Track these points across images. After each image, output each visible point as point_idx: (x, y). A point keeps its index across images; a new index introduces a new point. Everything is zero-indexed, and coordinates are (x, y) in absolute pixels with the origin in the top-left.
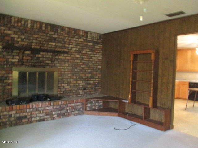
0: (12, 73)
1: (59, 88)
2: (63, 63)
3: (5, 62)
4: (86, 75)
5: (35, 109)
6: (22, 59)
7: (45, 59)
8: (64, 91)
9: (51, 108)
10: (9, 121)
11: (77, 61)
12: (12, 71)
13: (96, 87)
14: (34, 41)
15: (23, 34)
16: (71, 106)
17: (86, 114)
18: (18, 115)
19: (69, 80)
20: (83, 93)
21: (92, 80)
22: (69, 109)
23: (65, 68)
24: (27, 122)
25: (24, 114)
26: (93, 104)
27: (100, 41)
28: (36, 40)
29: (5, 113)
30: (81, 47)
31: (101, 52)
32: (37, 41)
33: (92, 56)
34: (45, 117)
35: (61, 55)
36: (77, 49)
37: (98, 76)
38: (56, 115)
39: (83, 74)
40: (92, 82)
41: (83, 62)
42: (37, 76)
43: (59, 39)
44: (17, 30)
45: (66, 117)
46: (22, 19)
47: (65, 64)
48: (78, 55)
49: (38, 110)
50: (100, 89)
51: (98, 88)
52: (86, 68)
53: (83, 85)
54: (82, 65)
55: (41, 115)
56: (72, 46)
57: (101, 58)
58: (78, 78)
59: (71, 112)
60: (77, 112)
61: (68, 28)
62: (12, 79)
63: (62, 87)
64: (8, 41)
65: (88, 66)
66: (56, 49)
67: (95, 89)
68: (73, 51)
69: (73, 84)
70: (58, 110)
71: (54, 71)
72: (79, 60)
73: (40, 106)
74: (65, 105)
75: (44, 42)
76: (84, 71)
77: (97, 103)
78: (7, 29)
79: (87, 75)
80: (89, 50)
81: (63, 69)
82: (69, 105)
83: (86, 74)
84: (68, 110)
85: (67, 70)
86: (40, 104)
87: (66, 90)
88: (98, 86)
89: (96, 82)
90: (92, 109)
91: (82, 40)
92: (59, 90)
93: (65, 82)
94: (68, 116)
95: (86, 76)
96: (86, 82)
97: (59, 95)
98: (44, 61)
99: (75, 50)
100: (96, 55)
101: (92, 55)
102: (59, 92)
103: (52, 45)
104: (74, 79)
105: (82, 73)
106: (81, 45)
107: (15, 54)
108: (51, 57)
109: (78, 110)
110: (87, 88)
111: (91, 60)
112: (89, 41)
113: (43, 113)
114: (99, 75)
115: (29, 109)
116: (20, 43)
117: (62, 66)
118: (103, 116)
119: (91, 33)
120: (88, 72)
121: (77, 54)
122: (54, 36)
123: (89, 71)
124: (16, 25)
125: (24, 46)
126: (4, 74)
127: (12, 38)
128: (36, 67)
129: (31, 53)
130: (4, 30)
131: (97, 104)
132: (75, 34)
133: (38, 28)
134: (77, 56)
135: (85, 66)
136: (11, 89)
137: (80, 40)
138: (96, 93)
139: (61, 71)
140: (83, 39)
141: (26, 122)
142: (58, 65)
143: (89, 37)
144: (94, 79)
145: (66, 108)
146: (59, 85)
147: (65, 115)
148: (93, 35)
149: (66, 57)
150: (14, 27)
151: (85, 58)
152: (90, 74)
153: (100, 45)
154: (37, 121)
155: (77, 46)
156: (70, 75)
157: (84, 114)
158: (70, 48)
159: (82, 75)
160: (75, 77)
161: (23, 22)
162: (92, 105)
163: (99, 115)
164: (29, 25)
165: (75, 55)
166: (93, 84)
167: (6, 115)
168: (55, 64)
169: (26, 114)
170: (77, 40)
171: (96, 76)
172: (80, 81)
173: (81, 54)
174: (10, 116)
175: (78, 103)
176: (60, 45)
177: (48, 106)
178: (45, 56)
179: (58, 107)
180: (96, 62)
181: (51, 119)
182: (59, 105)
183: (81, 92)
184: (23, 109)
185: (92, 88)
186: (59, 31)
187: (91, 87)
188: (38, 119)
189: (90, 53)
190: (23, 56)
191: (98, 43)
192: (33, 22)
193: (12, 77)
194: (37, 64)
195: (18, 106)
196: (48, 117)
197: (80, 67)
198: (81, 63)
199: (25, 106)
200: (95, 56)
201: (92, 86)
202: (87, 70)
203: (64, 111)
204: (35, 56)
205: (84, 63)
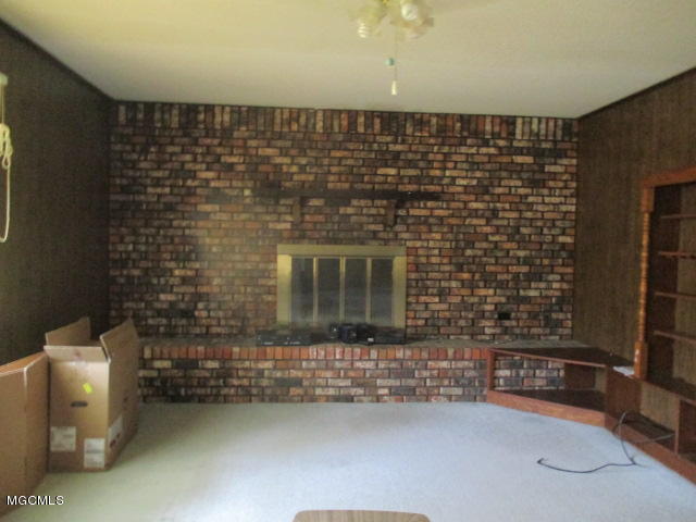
0: (276, 261)
1: (410, 308)
2: (424, 228)
3: (260, 233)
4: (510, 268)
5: (323, 364)
6: (302, 222)
7: (364, 219)
8: (427, 319)
9: (369, 365)
10: (257, 386)
11: (475, 221)
12: (276, 254)
13: (551, 311)
14: (334, 169)
15: (303, 152)
16: (439, 369)
17: (493, 402)
18: (279, 374)
19: (443, 284)
20: (498, 331)
21: (533, 285)
22: (432, 377)
23: (431, 244)
24: (302, 396)
25: (294, 373)
26: (522, 373)
27: (568, 145)
28: (339, 165)
29: (247, 364)
30: (487, 174)
31: (574, 185)
32: (342, 169)
33: (532, 204)
34: (353, 391)
35: (416, 204)
36: (475, 182)
37: (562, 275)
38: (386, 391)
39: (496, 264)
40: (532, 293)
41: (499, 222)
42: (343, 268)
43: (410, 156)
44: (289, 144)
45: (419, 401)
46: (299, 110)
47: (430, 231)
48: (476, 201)
49: (332, 369)
50: (569, 322)
51: (561, 316)
52: (508, 246)
53: (496, 305)
54: (493, 234)
55: (342, 383)
56: (455, 173)
57: (573, 208)
58: (477, 276)
59: (438, 387)
60: (458, 391)
61: (438, 115)
62: (275, 278)
63: (422, 307)
64: (268, 173)
65: (517, 237)
66: (401, 188)
67: (547, 319)
68: (460, 189)
69: (460, 298)
70: (392, 376)
71: (394, 257)
72: (482, 216)
73: (338, 357)
74: (416, 364)
75: (363, 170)
76: (500, 254)
77: (540, 368)
78: (264, 143)
79: (514, 269)
80: (519, 183)
81: (422, 247)
82: (429, 363)
83: (508, 265)
84: (428, 380)
85: (436, 252)
86: (337, 350)
87: (433, 317)
88: (561, 310)
89: (550, 293)
90: (518, 388)
91: (492, 151)
92: (411, 314)
93: (430, 291)
94: (427, 398)
95: (508, 272)
96: (509, 294)
97: (409, 330)
98: (361, 225)
99: (465, 187)
100: (550, 196)
101: (531, 199)
102: (410, 322)
103: (387, 176)
104: (462, 281)
105: (493, 261)
106: (488, 167)
107: (283, 209)
108: (382, 211)
109: (463, 386)
110: (513, 315)
111: (529, 215)
112: (520, 151)
113: (346, 377)
114: (562, 270)
115: (308, 360)
116: (296, 177)
117: (420, 239)
118: (544, 418)
119: (527, 120)
120: (519, 258)
121: (473, 197)
122: (392, 147)
123: (521, 254)
124: (286, 129)
125: (307, 185)
126: (258, 263)
127: (276, 165)
128: (341, 244)
129: (326, 203)
130: (257, 148)
131: (537, 371)
132: (465, 134)
133: (345, 131)
134: (474, 205)
135: (505, 238)
136: (275, 303)
137: (484, 150)
138: (551, 334)
139: (417, 256)
140: (495, 146)
141: (299, 395)
142: (405, 236)
143: (518, 136)
144: (543, 285)
145: (420, 374)
146: (411, 299)
147: (418, 393)
148: (535, 127)
149: (432, 209)
150: (281, 136)
151: (504, 210)
152: (525, 264)
153: (565, 161)
154: (328, 399)
155: (473, 170)
156: (447, 268)
157: (484, 399)
158: (446, 181)
159: (492, 268)
160: (466, 276)
161: (303, 120)
162: (518, 375)
163: (535, 411)
164: (320, 125)
165: (465, 203)
166: (539, 300)
167: (250, 369)
168: (396, 234)
169: (300, 374)
170: (474, 150)
171: (552, 273)
172: (485, 287)
173: (487, 198)
174: (260, 373)
175: (463, 359)
176: (412, 172)
177: (360, 360)
178: (365, 211)
179: (393, 365)
180: (548, 224)
181: (370, 398)
182: (395, 360)
183: (489, 327)
184: (291, 359)
185: (533, 316)
186: (409, 130)
187: (529, 313)
188: (331, 392)
189: (522, 191)
190: (303, 215)
191: (558, 154)
192: (332, 114)
193: (276, 270)
194: (341, 235)
195: (279, 349)
196: (360, 391)
197: (487, 240)
198: (488, 229)
199: (296, 351)
200: (547, 200)
201: (537, 308)
202: (511, 253)
203: (412, 382)
204: (338, 210)
205: (498, 227)
